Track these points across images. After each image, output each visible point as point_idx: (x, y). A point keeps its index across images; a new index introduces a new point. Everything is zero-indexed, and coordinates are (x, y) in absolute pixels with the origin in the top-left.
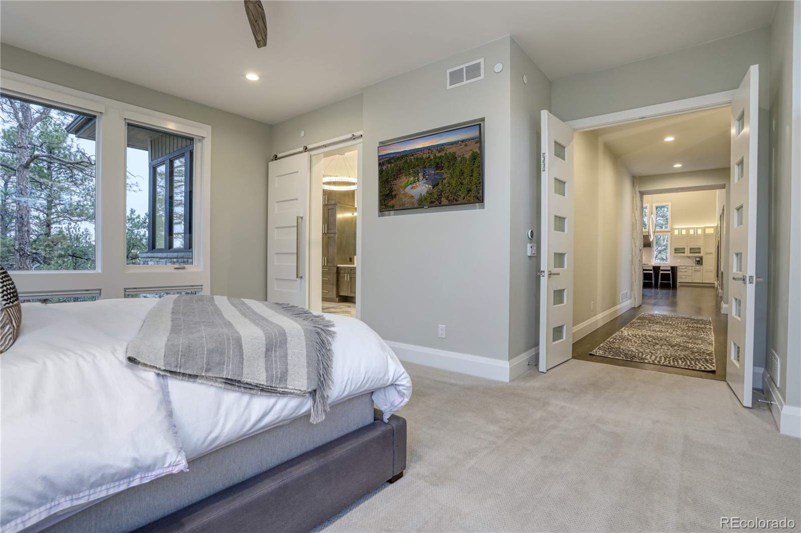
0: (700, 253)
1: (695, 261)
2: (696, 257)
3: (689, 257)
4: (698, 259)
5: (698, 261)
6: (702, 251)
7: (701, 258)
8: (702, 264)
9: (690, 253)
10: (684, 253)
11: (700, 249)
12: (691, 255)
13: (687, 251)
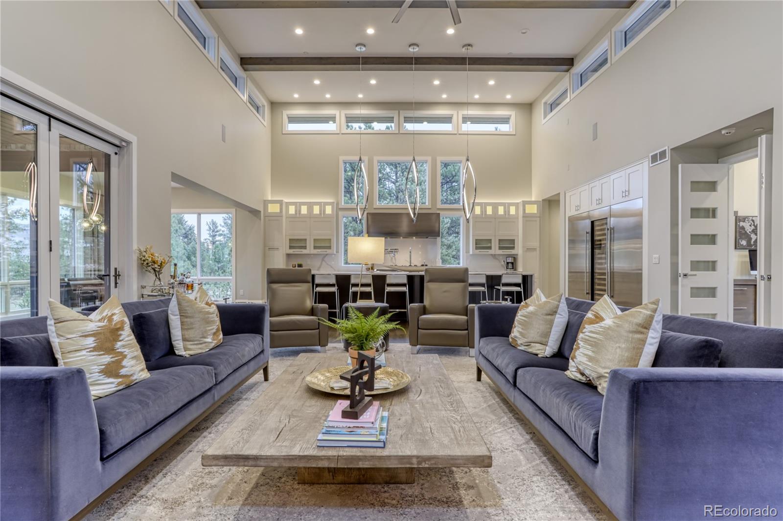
0: (513, 248)
2: (507, 256)
4: (510, 260)
7: (515, 258)
9: (498, 248)
10: (490, 248)
12: (501, 252)
13: (495, 245)
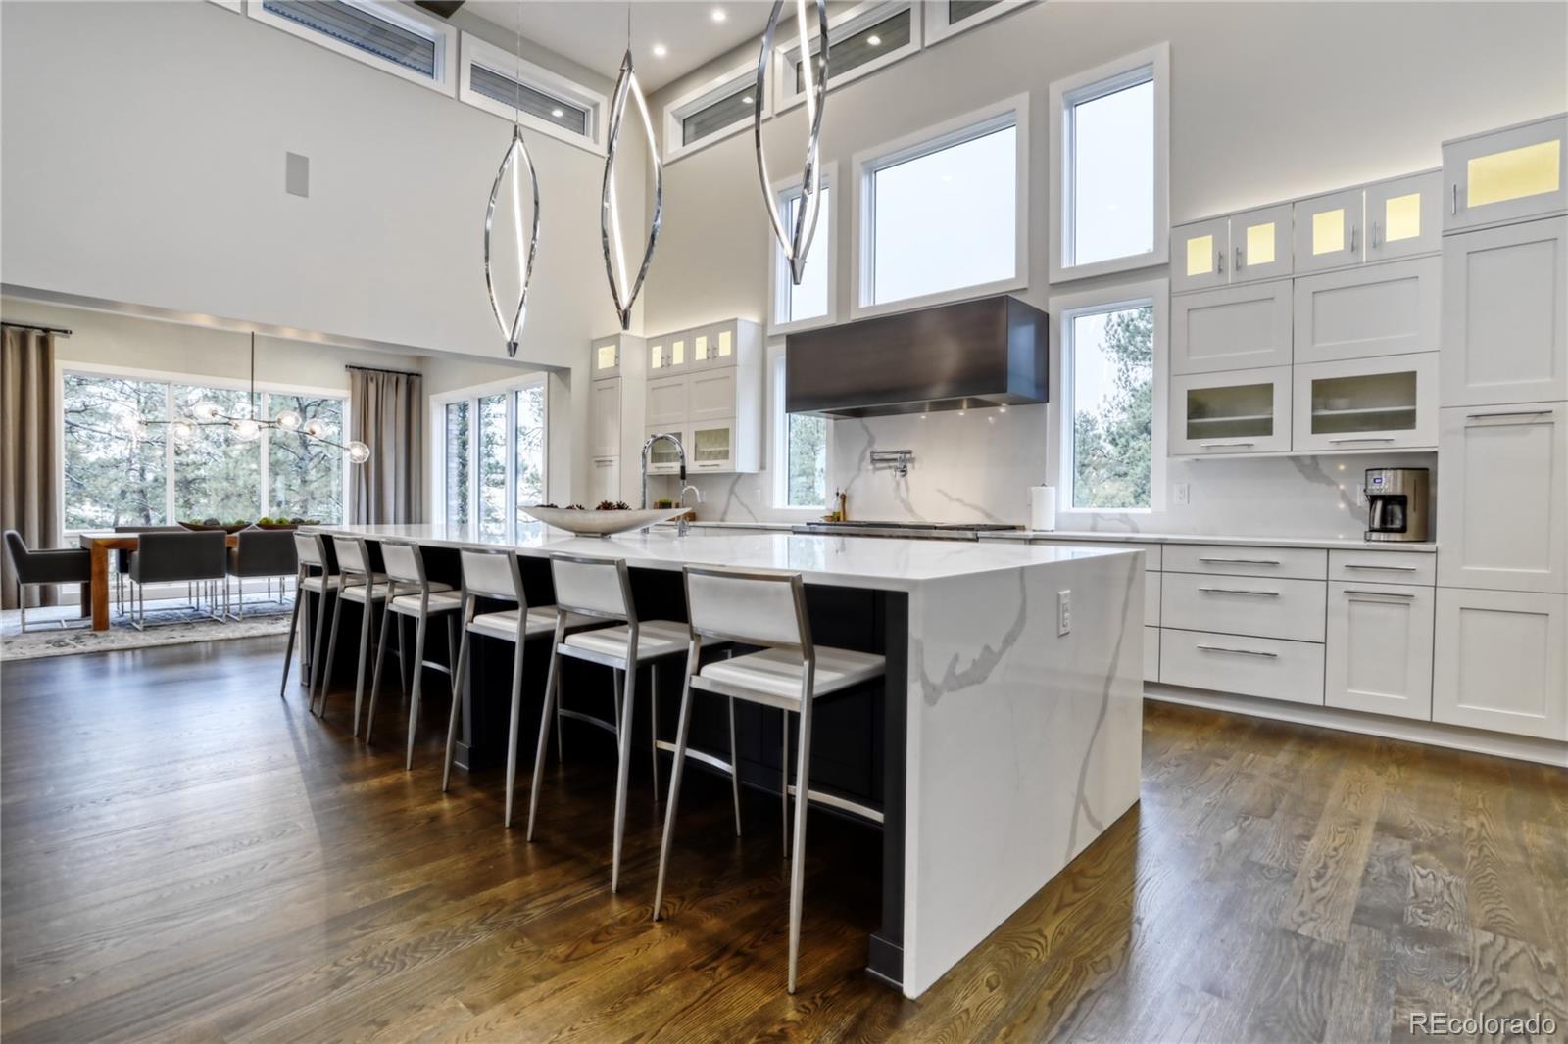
0: (1407, 420)
1: (1362, 501)
2: (1373, 465)
3: (1311, 467)
4: (1389, 483)
5: (1388, 500)
6: (1426, 403)
7: (1422, 473)
8: (1427, 533)
9: (1320, 425)
10: (1265, 428)
11: (1407, 382)
12: (1326, 443)
13: (1291, 410)
